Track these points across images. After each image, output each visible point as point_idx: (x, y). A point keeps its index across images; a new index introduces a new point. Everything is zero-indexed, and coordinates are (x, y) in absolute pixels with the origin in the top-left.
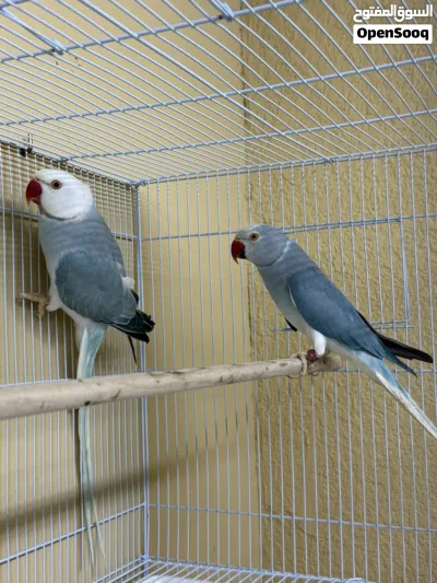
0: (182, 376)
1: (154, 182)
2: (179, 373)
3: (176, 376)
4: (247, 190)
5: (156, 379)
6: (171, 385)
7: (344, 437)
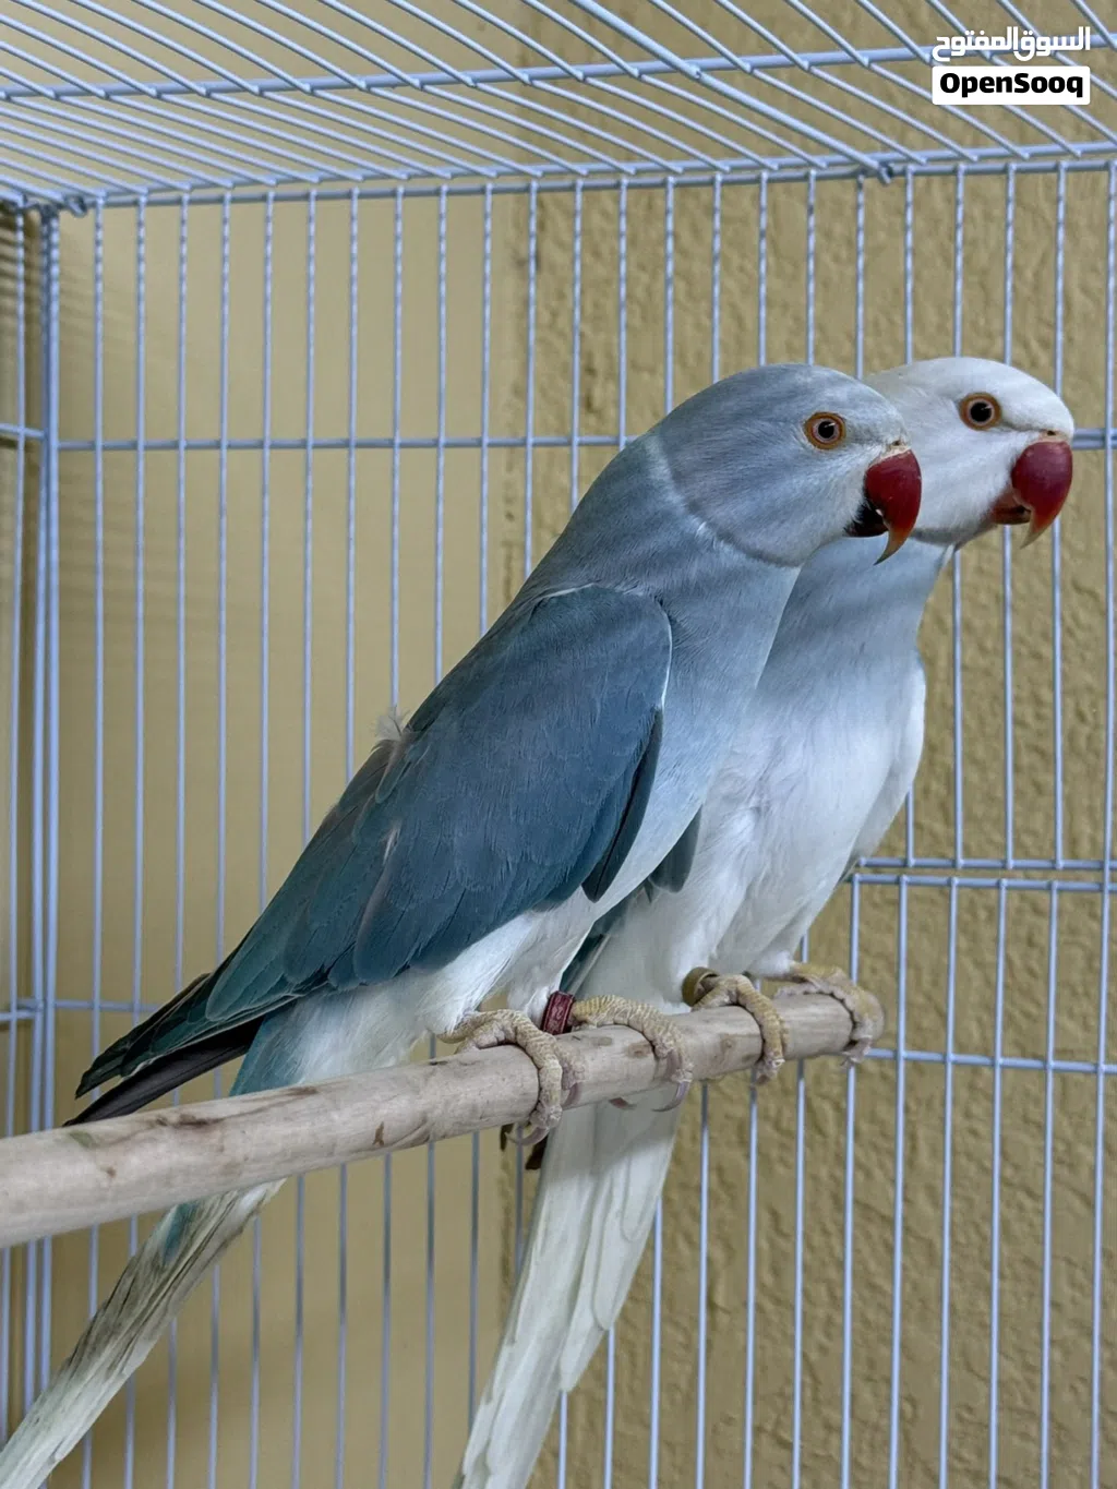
0: (216, 1135)
1: (124, 200)
2: (200, 1124)
3: (192, 1136)
4: (522, 228)
5: (105, 1158)
6: (167, 1179)
7: (871, 1288)
